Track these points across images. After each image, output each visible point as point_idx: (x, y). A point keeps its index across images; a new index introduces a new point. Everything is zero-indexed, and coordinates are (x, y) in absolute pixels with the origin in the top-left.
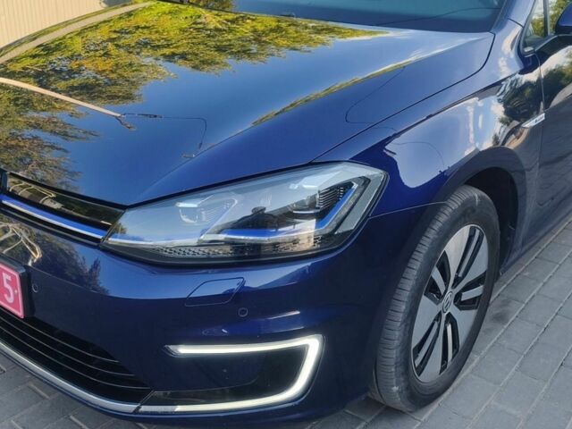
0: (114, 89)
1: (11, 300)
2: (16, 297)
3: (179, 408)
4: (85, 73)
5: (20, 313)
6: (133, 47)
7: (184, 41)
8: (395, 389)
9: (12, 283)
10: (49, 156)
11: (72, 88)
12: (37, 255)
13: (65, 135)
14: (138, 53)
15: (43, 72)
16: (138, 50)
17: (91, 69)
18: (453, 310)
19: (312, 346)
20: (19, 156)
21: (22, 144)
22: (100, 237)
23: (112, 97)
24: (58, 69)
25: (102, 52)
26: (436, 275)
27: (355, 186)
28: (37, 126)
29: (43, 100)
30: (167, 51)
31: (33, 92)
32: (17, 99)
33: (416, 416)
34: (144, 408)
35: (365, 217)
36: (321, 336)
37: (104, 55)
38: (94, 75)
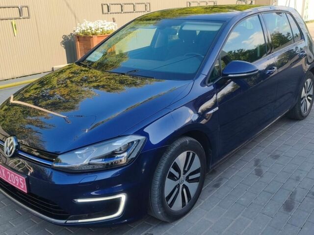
0: (67, 105)
1: (23, 187)
2: (24, 186)
3: (80, 221)
4: (56, 96)
5: (26, 192)
6: (79, 82)
7: (105, 78)
8: (159, 212)
9: (23, 181)
10: (35, 135)
11: (48, 105)
12: (32, 171)
13: (41, 127)
14: (81, 86)
15: (37, 97)
16: (81, 84)
17: (59, 94)
18: (186, 183)
19: (123, 197)
20: (23, 135)
21: (24, 131)
22: (51, 164)
23: (65, 108)
24: (44, 95)
25: (65, 85)
26: (172, 170)
27: (135, 142)
28: (30, 123)
29: (34, 111)
30: (95, 84)
31: (31, 108)
32: (24, 111)
33: (173, 224)
34: (68, 222)
35: (139, 153)
36: (126, 194)
37: (65, 86)
38: (60, 97)
